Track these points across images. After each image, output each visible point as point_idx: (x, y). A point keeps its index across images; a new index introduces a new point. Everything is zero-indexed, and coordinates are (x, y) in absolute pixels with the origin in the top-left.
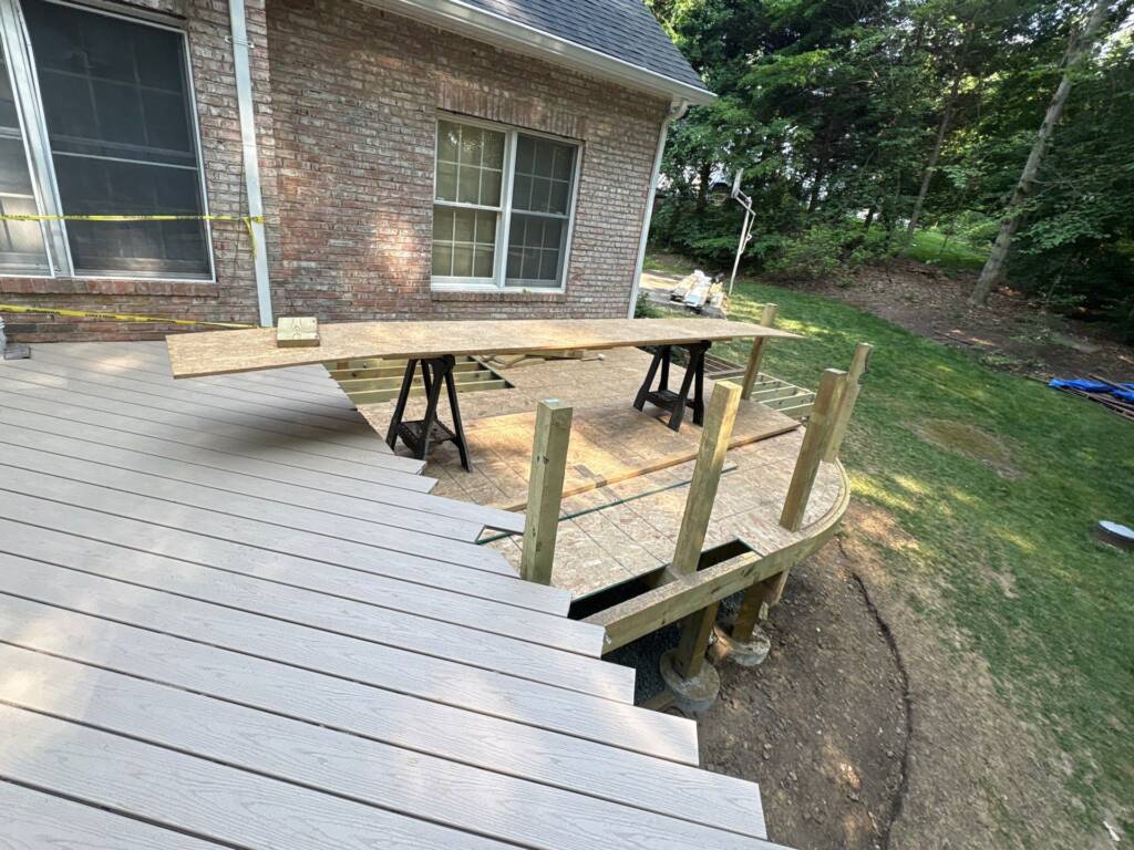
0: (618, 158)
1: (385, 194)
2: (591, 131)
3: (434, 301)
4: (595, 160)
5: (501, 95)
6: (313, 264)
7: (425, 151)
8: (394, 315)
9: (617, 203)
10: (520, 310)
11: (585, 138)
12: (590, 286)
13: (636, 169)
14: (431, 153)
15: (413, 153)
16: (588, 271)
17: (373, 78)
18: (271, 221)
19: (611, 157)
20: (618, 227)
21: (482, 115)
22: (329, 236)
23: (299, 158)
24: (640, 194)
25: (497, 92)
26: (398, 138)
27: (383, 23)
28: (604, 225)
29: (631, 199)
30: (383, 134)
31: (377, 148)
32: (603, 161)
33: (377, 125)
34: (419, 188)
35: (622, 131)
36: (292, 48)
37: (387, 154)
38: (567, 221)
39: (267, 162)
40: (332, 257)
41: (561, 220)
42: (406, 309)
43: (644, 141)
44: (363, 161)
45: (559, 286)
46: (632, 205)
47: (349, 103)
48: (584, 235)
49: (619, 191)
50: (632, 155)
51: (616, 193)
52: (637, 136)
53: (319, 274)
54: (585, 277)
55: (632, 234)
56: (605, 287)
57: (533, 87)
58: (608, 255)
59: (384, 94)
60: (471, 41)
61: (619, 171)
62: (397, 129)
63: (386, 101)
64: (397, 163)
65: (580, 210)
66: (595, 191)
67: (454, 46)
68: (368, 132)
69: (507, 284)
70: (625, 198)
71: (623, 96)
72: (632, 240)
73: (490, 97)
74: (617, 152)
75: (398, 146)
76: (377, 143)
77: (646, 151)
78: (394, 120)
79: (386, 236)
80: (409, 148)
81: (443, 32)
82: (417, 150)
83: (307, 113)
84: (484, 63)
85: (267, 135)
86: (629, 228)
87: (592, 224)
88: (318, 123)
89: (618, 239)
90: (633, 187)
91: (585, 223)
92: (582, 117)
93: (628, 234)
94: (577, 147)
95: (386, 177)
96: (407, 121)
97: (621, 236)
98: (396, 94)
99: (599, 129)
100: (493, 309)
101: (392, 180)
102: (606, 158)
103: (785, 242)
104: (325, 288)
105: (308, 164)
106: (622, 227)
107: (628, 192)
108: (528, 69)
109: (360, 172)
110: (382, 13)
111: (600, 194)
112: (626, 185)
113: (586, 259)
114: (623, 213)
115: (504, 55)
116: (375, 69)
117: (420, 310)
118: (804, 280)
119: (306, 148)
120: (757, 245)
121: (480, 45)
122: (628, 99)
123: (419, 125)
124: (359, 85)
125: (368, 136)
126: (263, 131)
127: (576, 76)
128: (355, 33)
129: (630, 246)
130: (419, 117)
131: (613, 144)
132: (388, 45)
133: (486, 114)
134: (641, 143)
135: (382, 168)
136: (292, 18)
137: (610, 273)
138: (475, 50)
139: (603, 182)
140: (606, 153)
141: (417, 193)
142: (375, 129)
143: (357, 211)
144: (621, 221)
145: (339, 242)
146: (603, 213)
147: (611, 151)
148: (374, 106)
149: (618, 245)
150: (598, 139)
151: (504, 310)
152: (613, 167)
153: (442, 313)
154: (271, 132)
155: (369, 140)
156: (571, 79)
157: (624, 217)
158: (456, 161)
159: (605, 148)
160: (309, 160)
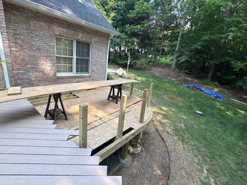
0: (100, 46)
1: (42, 54)
2: (93, 40)
3: (58, 79)
4: (94, 46)
5: (71, 32)
6: (23, 72)
7: (52, 44)
8: (47, 83)
9: (100, 55)
10: (80, 79)
11: (92, 42)
12: (96, 73)
13: (104, 48)
14: (54, 44)
15: (49, 44)
16: (95, 70)
17: (37, 27)
18: (8, 61)
19: (98, 46)
20: (101, 60)
21: (67, 36)
22: (27, 64)
23: (17, 46)
24: (105, 53)
25: (70, 31)
26: (45, 41)
27: (39, 15)
28: (98, 60)
29: (104, 54)
30: (41, 40)
31: (39, 43)
32: (96, 46)
33: (39, 38)
34: (52, 53)
35: (100, 40)
36: (13, 19)
37: (42, 45)
38: (89, 59)
39: (6, 47)
40: (28, 69)
41: (88, 59)
42: (50, 81)
43: (105, 42)
44: (35, 46)
45: (89, 73)
46: (104, 55)
47: (31, 33)
48: (94, 62)
49: (101, 53)
50: (103, 45)
51: (100, 53)
52: (104, 41)
53: (24, 74)
54: (95, 71)
55: (104, 62)
56: (99, 73)
57: (79, 30)
58: (100, 66)
59: (40, 31)
60: (62, 20)
61: (100, 48)
62: (45, 39)
63: (41, 32)
64: (45, 47)
65: (92, 57)
66: (95, 53)
67: (58, 21)
68: (36, 40)
69: (76, 74)
70: (102, 54)
71: (100, 33)
72: (105, 63)
73: (68, 32)
74: (99, 44)
75: (45, 43)
76: (39, 42)
77: (106, 44)
78: (44, 37)
79: (43, 64)
80: (48, 43)
81: (55, 18)
82: (50, 44)
83: (18, 35)
84: (66, 25)
85: (6, 40)
86: (104, 60)
87: (95, 60)
88: (22, 37)
89: (101, 63)
90: (103, 52)
91: (94, 60)
92: (91, 37)
93: (103, 61)
94: (90, 43)
95: (43, 50)
96: (47, 37)
97: (102, 62)
98: (43, 31)
99: (94, 40)
100: (73, 80)
101: (44, 51)
102: (97, 46)
103: (137, 62)
104: (27, 77)
105: (20, 47)
106: (102, 60)
107: (103, 53)
108: (77, 27)
109: (35, 49)
110: (39, 13)
111: (97, 53)
112: (102, 51)
113: (95, 67)
114: (102, 57)
115: (71, 23)
116: (37, 25)
117: (54, 81)
118: (141, 69)
119: (19, 43)
120: (132, 62)
121: (65, 21)
122: (101, 34)
123: (50, 38)
124: (33, 29)
125: (37, 40)
126: (4, 39)
127: (88, 28)
128: (31, 16)
129: (104, 64)
130: (50, 36)
131: (98, 43)
132: (41, 20)
133: (68, 36)
134: (104, 43)
135: (41, 48)
136: (13, 12)
137: (100, 70)
138: (64, 22)
139: (97, 51)
140: (97, 45)
141: (51, 54)
142: (39, 39)
143: (35, 58)
144: (102, 59)
145: (30, 66)
146: (98, 57)
147: (98, 44)
148: (38, 34)
149: (101, 64)
150: (95, 42)
151: (76, 80)
152: (99, 48)
153: (60, 81)
154: (7, 39)
155: (37, 41)
156: (87, 29)
157: (102, 58)
158: (61, 46)
159: (97, 44)
160: (20, 46)
